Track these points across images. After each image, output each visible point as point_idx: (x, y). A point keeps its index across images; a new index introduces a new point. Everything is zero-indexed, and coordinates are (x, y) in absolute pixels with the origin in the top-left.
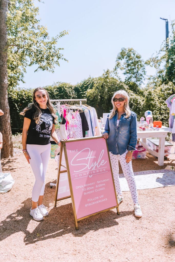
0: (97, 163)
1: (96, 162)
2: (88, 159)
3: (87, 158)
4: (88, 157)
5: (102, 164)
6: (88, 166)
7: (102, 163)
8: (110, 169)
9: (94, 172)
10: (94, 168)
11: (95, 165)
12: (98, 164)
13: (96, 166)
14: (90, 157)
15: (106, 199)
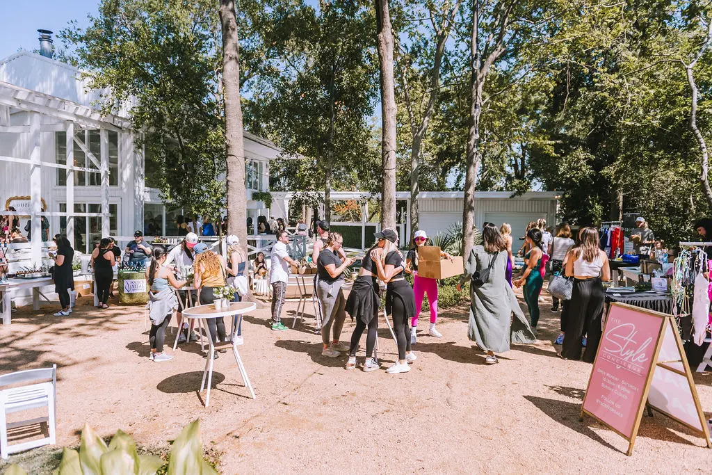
0: (634, 353)
1: (633, 351)
2: (626, 341)
3: (625, 339)
4: (627, 338)
5: (641, 359)
6: (622, 350)
7: (640, 357)
8: (646, 374)
9: (624, 364)
10: (627, 358)
11: (630, 356)
12: (634, 355)
13: (631, 358)
14: (629, 340)
15: (622, 416)
